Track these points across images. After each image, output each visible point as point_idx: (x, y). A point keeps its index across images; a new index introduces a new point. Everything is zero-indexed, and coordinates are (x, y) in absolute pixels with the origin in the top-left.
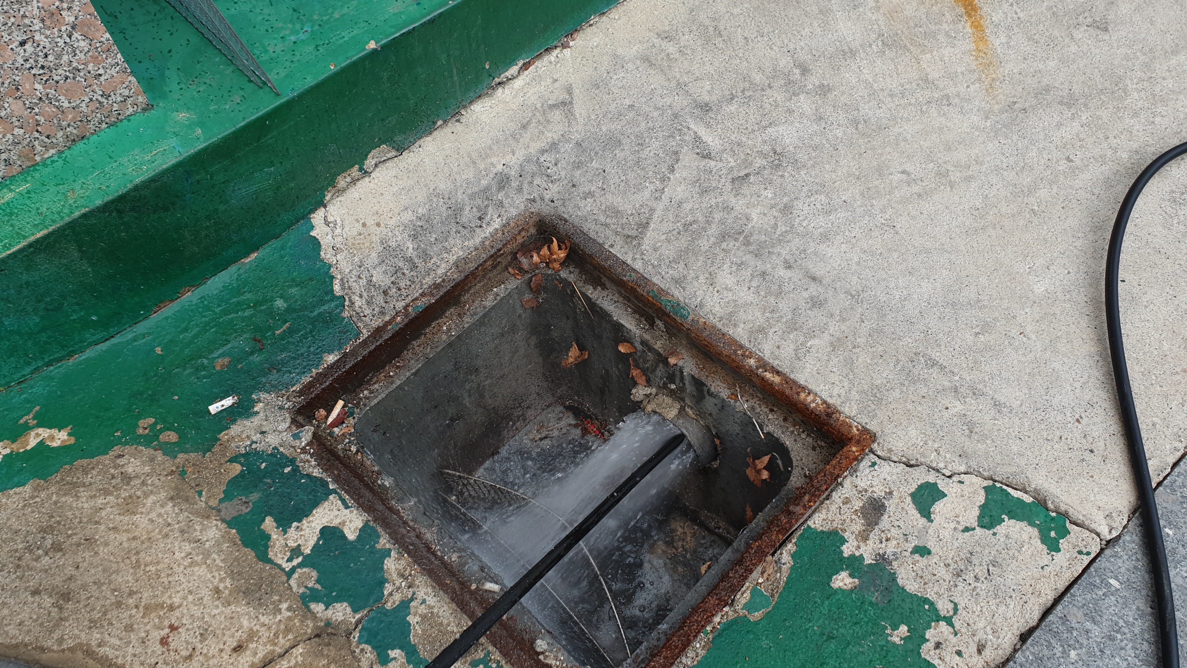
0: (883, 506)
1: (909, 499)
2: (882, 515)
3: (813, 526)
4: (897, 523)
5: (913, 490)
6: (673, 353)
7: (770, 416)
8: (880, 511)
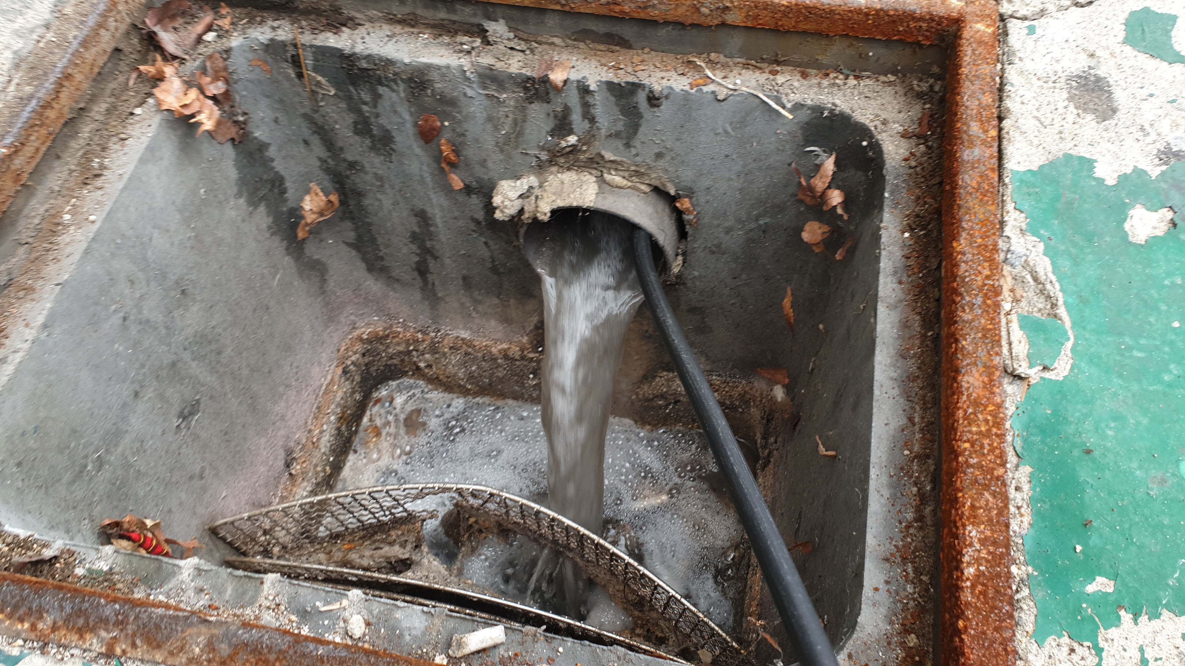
0: (1098, 79)
1: (1128, 49)
2: (1110, 93)
3: (1022, 168)
4: (1145, 93)
5: (1122, 35)
6: (550, 67)
7: (780, 79)
8: (1101, 89)
